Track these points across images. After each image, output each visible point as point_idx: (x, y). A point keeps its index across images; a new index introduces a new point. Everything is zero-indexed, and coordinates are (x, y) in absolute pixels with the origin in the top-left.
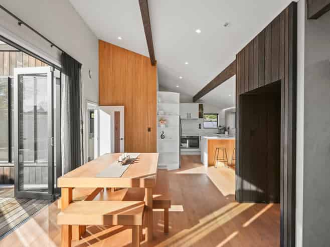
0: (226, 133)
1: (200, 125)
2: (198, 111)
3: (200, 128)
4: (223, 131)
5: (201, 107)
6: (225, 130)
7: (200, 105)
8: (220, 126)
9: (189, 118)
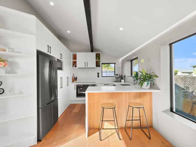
0: (123, 81)
1: (98, 74)
2: (95, 60)
3: (98, 76)
4: (120, 79)
5: (98, 56)
6: (122, 78)
7: (96, 54)
8: (117, 75)
9: (86, 67)
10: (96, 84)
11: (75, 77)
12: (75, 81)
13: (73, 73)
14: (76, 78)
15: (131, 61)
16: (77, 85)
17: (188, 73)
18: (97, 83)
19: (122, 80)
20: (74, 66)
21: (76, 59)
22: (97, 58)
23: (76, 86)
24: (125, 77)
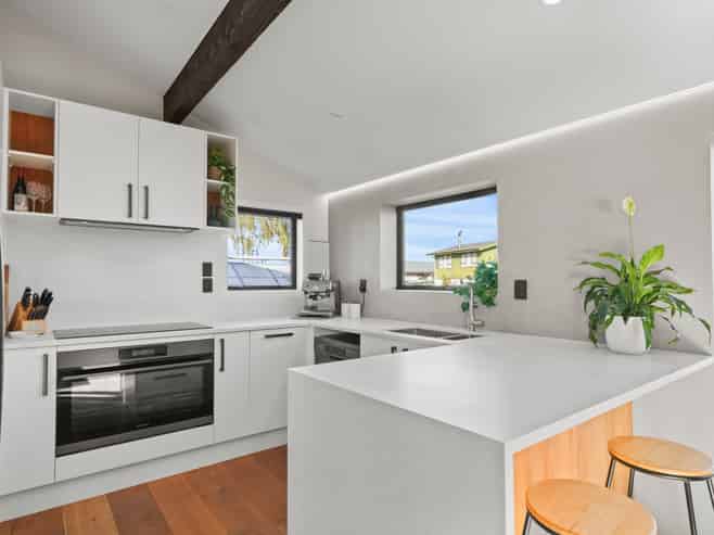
0: (351, 309)
1: (207, 268)
3: (207, 286)
4: (332, 301)
8: (316, 278)
9: (138, 218)
10: (218, 337)
11: (38, 290)
12: (26, 324)
14: (46, 299)
15: (400, 210)
16: (59, 355)
17: (418, 274)
18: (217, 327)
19: (345, 307)
20: (21, 199)
22: (216, 171)
23: (52, 361)
24: (363, 289)
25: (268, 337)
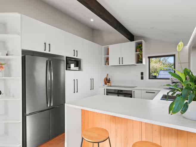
1: (142, 74)
2: (135, 53)
5: (139, 47)
9: (121, 64)
10: (133, 90)
12: (107, 84)
13: (108, 73)
21: (108, 55)
22: (138, 50)
23: (106, 90)
25: (146, 92)
